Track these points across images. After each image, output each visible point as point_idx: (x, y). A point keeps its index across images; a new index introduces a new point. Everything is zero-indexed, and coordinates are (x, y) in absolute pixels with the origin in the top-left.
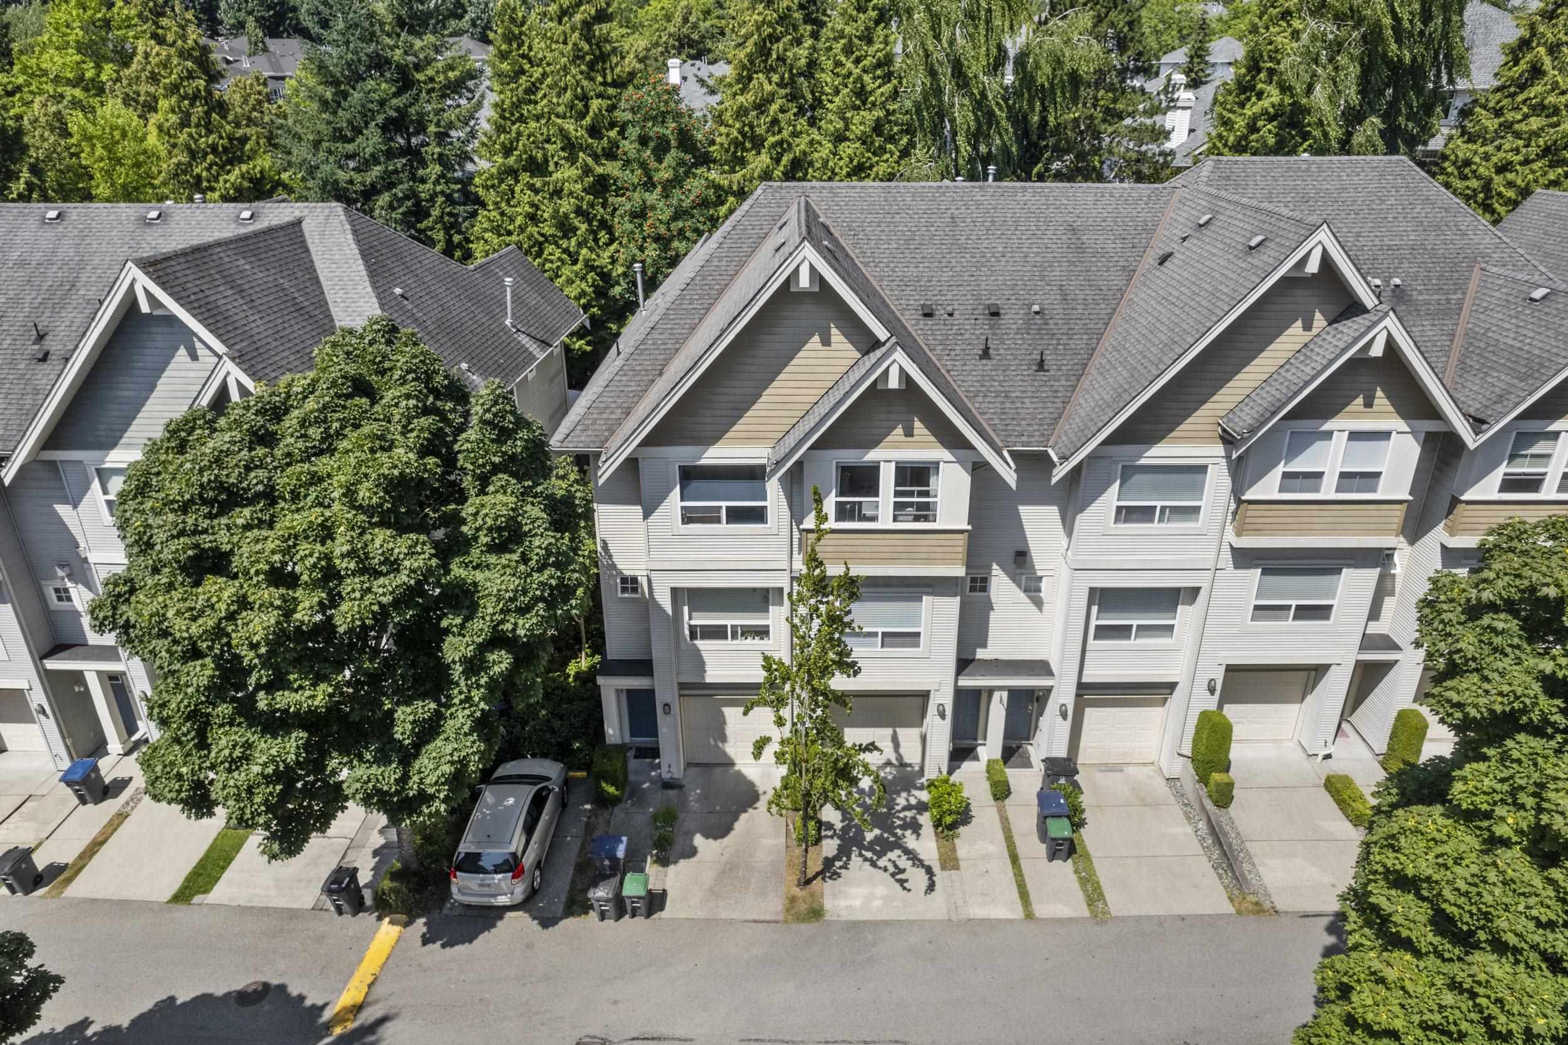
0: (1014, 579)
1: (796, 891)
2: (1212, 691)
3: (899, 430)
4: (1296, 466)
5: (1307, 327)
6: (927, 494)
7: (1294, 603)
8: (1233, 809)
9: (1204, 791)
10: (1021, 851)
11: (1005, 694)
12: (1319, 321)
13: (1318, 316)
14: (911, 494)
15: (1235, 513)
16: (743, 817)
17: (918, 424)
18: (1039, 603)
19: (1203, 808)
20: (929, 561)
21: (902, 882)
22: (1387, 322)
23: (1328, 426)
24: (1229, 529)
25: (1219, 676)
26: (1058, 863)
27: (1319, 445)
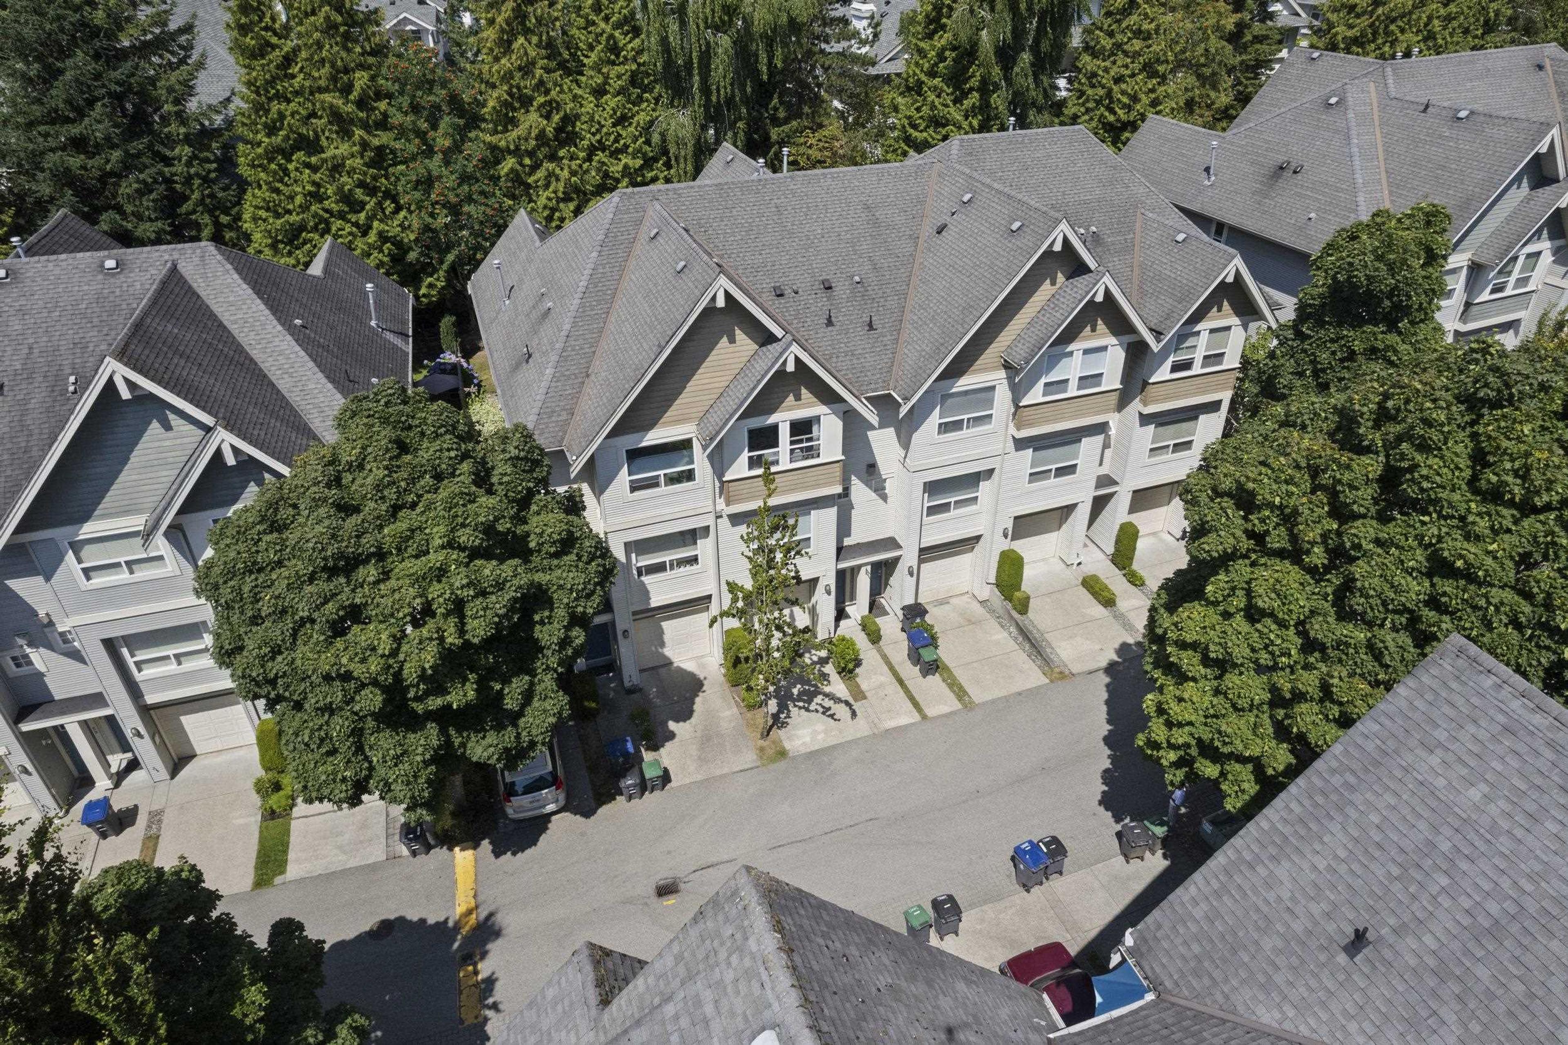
0: (867, 484)
1: (761, 743)
2: (1006, 536)
3: (791, 397)
4: (1053, 377)
5: (1053, 283)
6: (810, 440)
7: (1054, 467)
8: (1030, 614)
9: (1009, 606)
10: (903, 675)
11: (869, 568)
12: (1061, 278)
13: (1060, 275)
14: (801, 441)
15: (1014, 414)
16: (698, 700)
17: (804, 391)
18: (884, 498)
19: (1012, 617)
20: (817, 486)
21: (832, 716)
22: (1105, 279)
23: (1070, 348)
24: (1011, 425)
25: (1010, 525)
26: (930, 677)
27: (1065, 361)
